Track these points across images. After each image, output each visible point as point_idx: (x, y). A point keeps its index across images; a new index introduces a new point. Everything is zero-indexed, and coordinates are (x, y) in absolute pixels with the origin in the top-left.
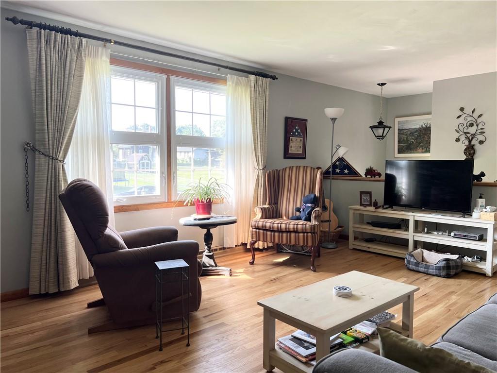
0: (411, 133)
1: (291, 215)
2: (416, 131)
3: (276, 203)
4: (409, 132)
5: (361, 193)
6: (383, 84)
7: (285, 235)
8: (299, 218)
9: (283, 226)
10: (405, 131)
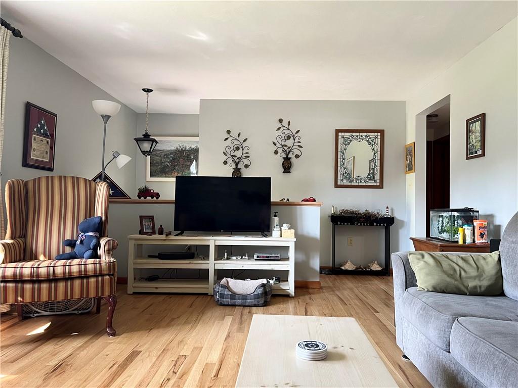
0: (165, 155)
1: (54, 253)
2: (171, 153)
3: (24, 236)
4: (163, 154)
5: (141, 217)
6: (149, 91)
7: (45, 286)
8: (73, 257)
9: (43, 271)
10: (159, 152)
